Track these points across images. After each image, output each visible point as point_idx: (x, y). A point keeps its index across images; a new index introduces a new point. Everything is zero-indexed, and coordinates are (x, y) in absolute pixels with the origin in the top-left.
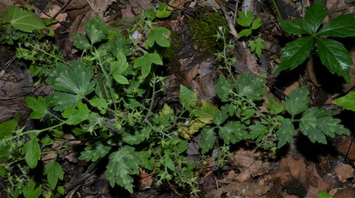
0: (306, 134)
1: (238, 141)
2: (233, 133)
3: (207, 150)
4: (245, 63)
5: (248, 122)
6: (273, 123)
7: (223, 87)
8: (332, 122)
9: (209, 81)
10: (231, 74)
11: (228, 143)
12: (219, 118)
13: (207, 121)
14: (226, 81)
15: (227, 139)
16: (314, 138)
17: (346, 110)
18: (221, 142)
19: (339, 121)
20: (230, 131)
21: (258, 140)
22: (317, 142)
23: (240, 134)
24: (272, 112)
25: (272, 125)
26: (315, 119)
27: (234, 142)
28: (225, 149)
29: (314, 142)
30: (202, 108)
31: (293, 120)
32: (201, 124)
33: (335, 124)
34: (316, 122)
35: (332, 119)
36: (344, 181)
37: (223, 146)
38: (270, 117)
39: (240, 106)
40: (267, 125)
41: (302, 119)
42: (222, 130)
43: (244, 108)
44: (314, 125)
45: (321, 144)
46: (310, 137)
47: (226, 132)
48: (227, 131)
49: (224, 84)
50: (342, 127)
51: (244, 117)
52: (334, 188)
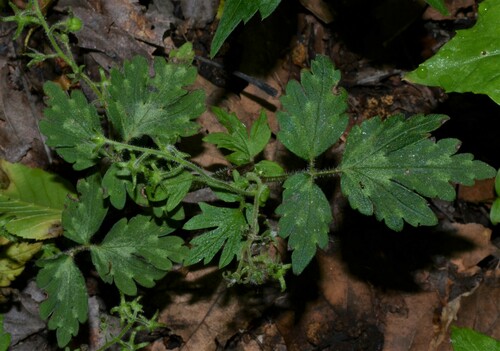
0: (367, 210)
1: (160, 277)
2: (139, 257)
3: (73, 331)
4: (104, 11)
5: (180, 215)
6: (251, 191)
7: (66, 126)
8: (436, 154)
9: (7, 97)
10: (77, 70)
11: (133, 291)
12: (80, 219)
13: (40, 230)
14: (72, 102)
15: (126, 279)
16: (395, 217)
17: (453, 95)
18: (108, 295)
19: (455, 143)
20: (126, 251)
21: (224, 261)
22: (407, 225)
23: (163, 254)
24: (240, 158)
25: (250, 199)
26: (382, 157)
27: (149, 280)
28: (130, 310)
29: (400, 227)
30: (12, 188)
31: (313, 173)
32: (25, 247)
33: (446, 158)
34: (391, 167)
35: (433, 145)
36: (473, 271)
37: (118, 303)
38: (236, 174)
39: (141, 178)
40: (235, 205)
41: (344, 168)
42: (100, 253)
43: (157, 176)
44: (385, 178)
45: (422, 229)
46: (382, 216)
47: (116, 258)
48: (116, 255)
49: (67, 113)
50: (468, 160)
51: (164, 203)
52: (450, 299)
